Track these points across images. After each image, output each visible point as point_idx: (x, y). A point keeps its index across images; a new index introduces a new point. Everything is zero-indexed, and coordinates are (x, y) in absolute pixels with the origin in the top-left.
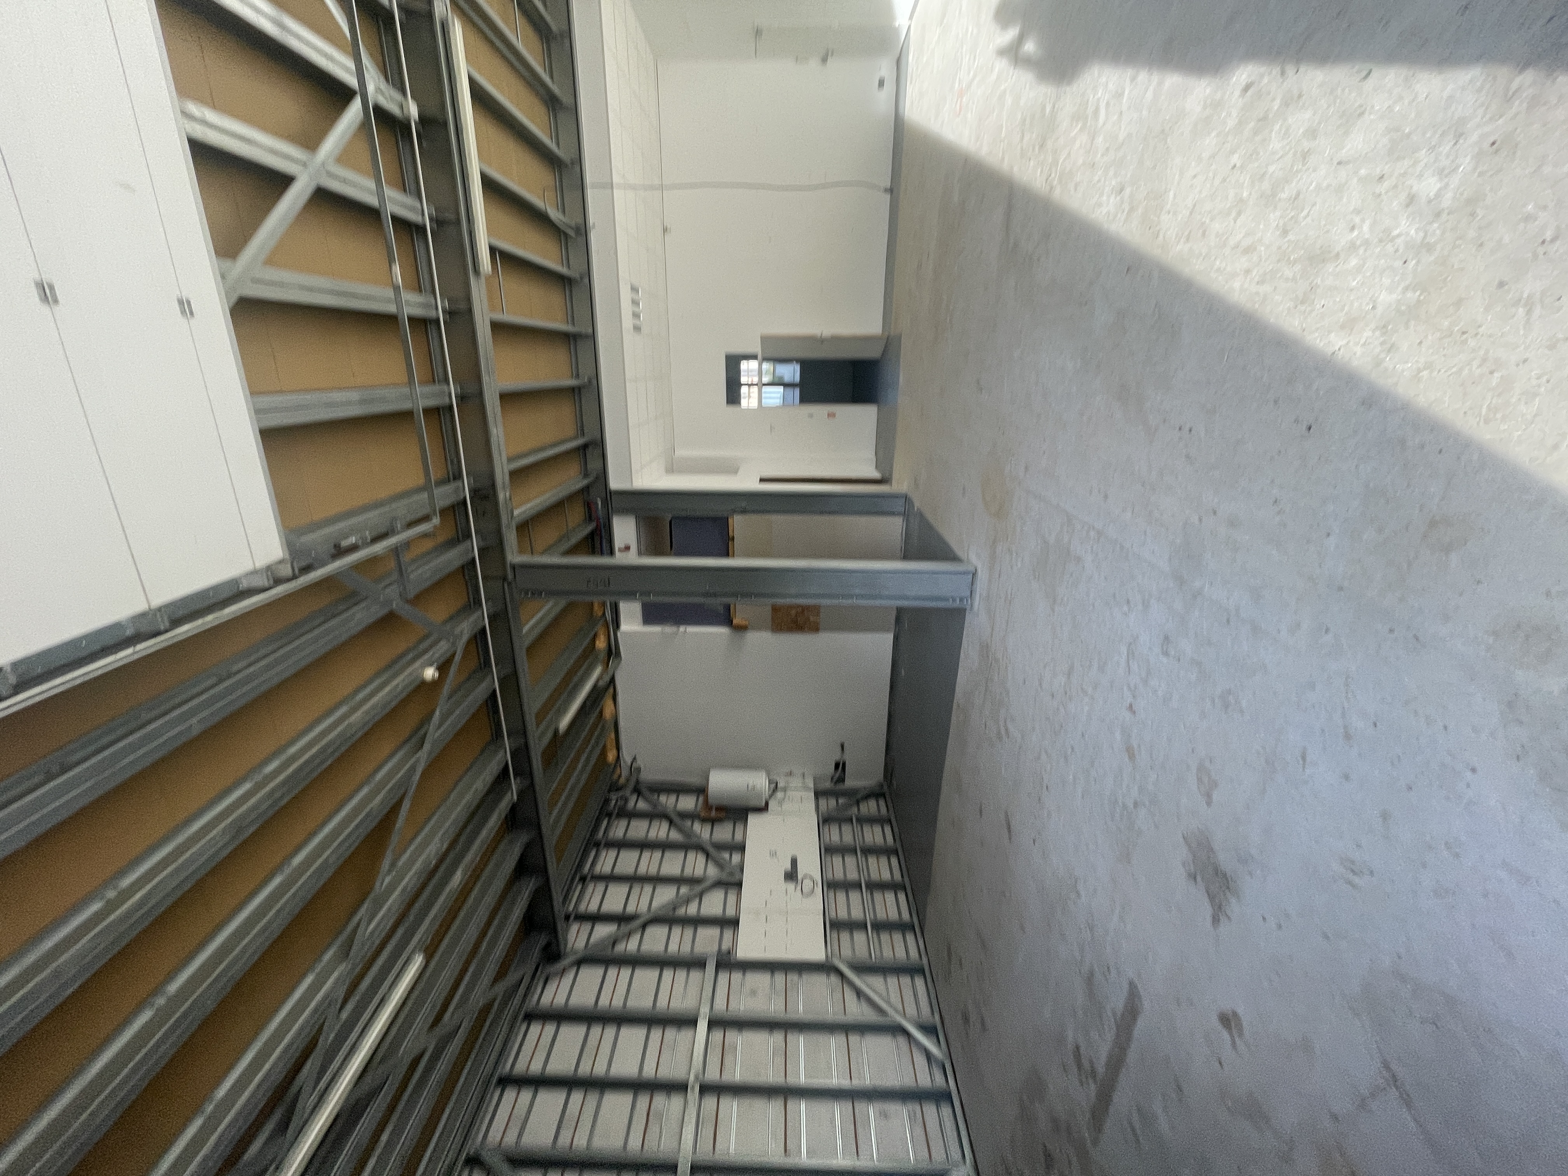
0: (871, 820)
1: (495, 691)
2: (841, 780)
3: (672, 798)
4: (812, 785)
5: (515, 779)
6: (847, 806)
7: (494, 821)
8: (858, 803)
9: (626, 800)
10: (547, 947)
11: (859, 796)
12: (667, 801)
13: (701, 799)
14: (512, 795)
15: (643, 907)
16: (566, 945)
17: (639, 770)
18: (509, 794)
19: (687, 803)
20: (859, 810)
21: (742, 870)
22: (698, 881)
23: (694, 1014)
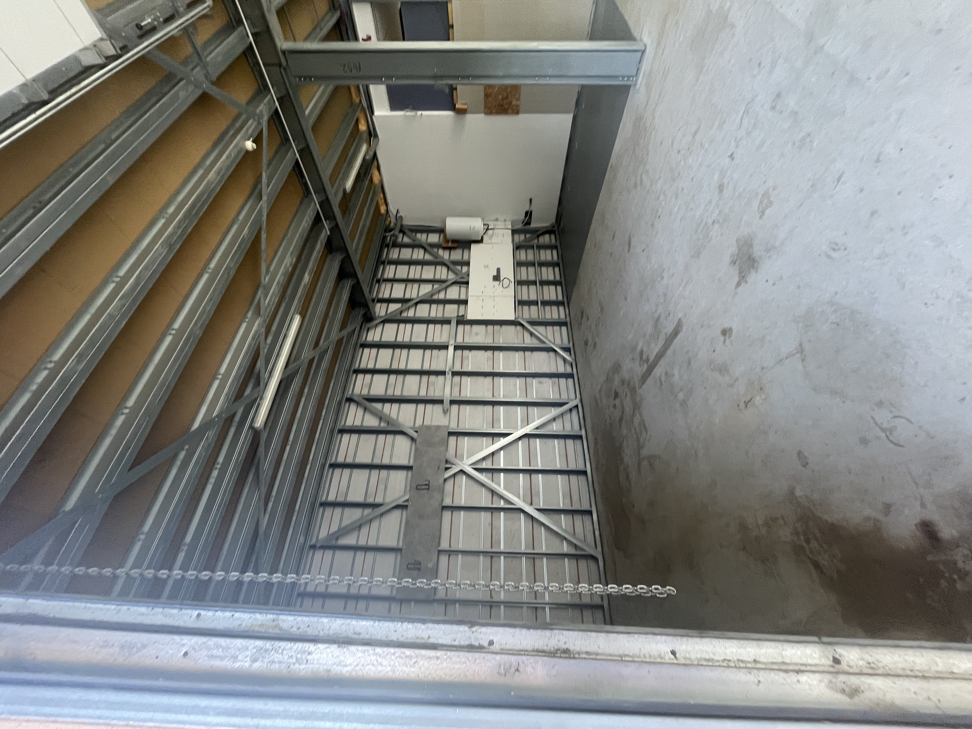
0: (545, 247)
1: (297, 159)
2: (528, 223)
3: (424, 236)
4: (510, 227)
5: (326, 221)
6: (531, 239)
7: (319, 246)
8: (538, 237)
9: (397, 237)
10: (365, 315)
11: (539, 233)
12: (422, 237)
13: (442, 236)
14: (326, 232)
15: (414, 295)
16: (375, 313)
17: (401, 217)
18: (324, 231)
19: (434, 238)
20: (538, 240)
21: (468, 275)
22: (444, 281)
23: (447, 344)
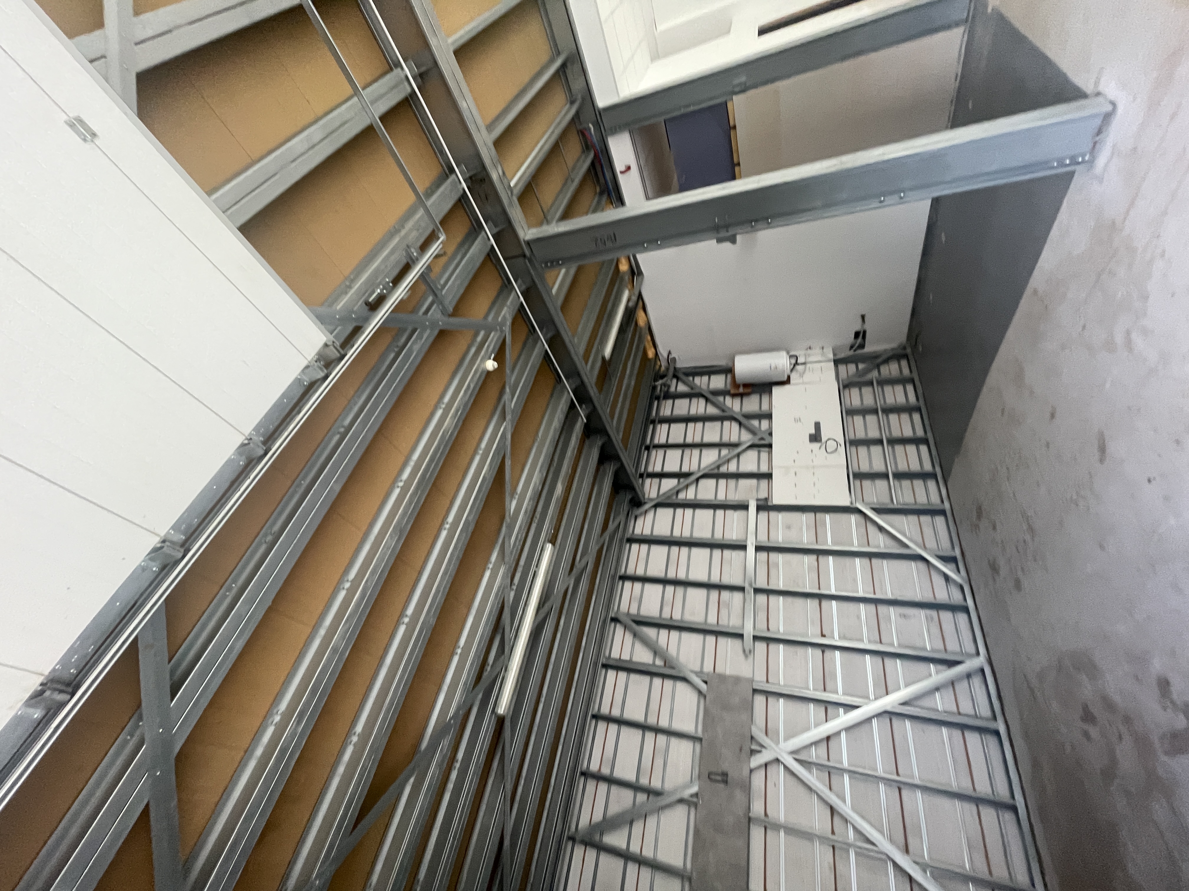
0: (892, 382)
2: (862, 346)
3: (705, 378)
4: (831, 356)
5: (581, 408)
6: (867, 371)
7: (574, 442)
8: (878, 367)
9: (669, 387)
10: (632, 499)
11: (879, 360)
12: (701, 382)
13: (729, 376)
15: (694, 467)
16: (644, 495)
17: (674, 359)
19: (718, 382)
20: (879, 371)
21: (771, 434)
22: (736, 445)
23: (743, 543)
